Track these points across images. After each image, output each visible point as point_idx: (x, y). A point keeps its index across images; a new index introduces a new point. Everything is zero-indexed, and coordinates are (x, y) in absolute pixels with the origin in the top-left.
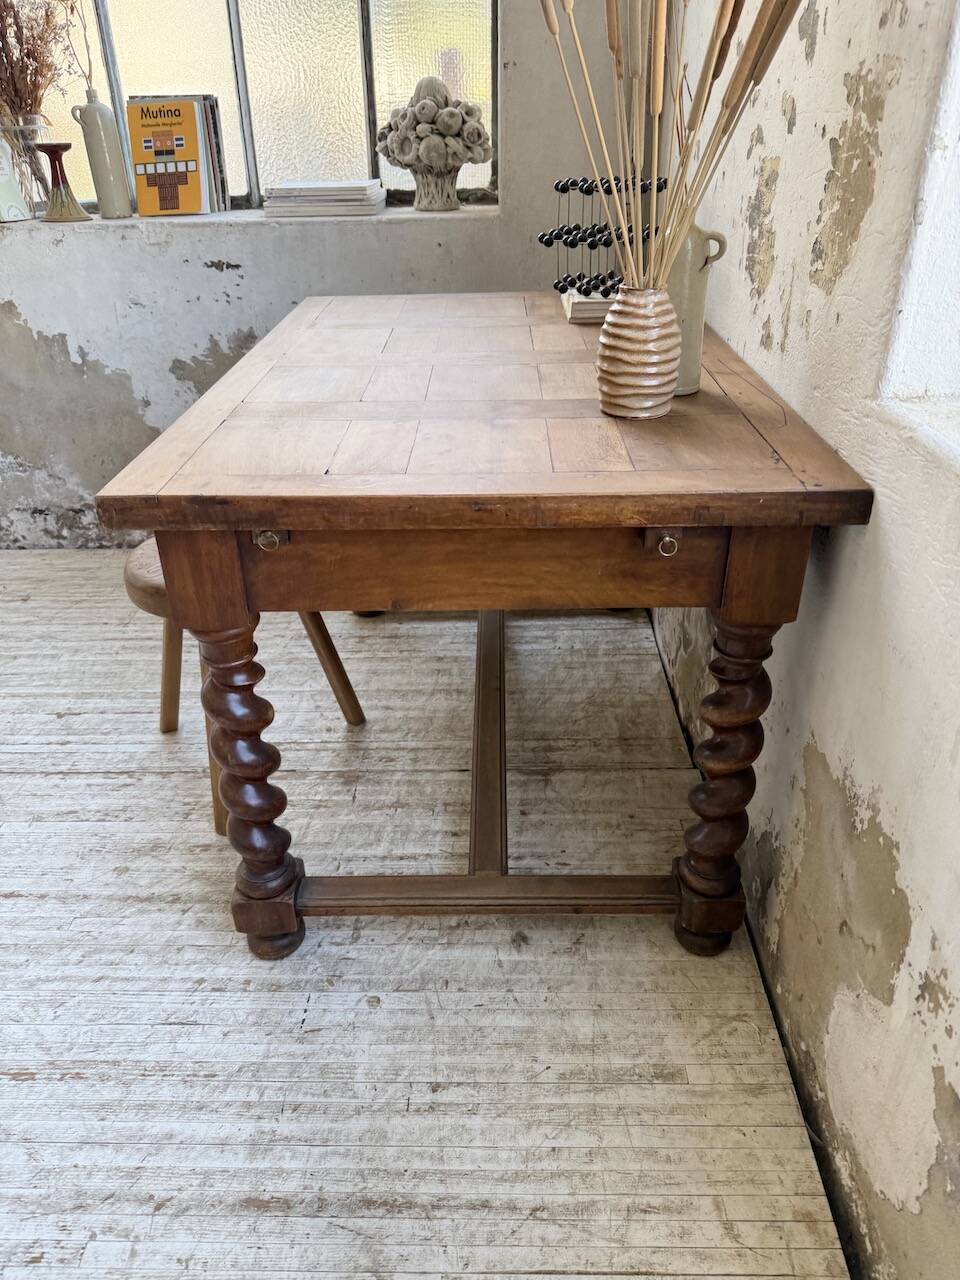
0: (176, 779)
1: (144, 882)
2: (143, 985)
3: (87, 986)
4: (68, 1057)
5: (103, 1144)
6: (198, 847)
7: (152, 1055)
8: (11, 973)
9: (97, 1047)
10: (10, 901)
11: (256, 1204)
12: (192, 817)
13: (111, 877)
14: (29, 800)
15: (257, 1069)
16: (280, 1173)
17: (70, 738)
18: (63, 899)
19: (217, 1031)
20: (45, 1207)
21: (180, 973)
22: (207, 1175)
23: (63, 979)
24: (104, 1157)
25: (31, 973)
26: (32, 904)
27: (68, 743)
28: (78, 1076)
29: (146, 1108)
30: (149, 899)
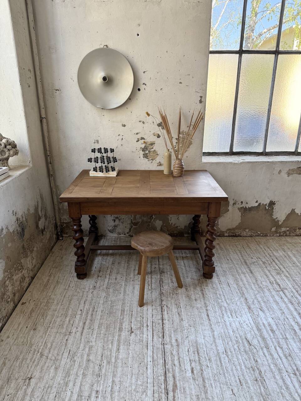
0: (164, 298)
1: (198, 296)
2: (223, 290)
3: (226, 297)
4: (240, 295)
5: (252, 287)
6: (186, 290)
7: (236, 286)
8: (227, 308)
9: (237, 292)
10: (210, 315)
11: (251, 272)
12: (177, 293)
13: (199, 301)
14: (175, 324)
15: (233, 275)
16: (246, 271)
17: (145, 325)
18: (207, 307)
19: (228, 280)
20: (263, 291)
21: (219, 286)
22: (250, 277)
23: (226, 300)
24: (253, 287)
25: (226, 305)
26: (209, 311)
27: (147, 325)
28: (243, 293)
29: (244, 285)
30: (203, 294)
